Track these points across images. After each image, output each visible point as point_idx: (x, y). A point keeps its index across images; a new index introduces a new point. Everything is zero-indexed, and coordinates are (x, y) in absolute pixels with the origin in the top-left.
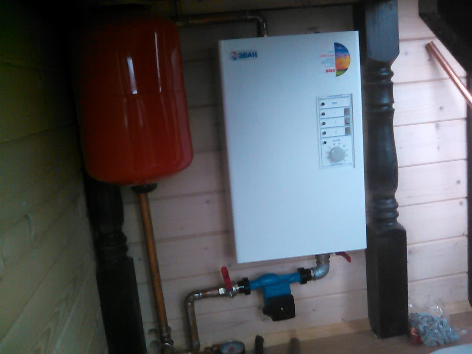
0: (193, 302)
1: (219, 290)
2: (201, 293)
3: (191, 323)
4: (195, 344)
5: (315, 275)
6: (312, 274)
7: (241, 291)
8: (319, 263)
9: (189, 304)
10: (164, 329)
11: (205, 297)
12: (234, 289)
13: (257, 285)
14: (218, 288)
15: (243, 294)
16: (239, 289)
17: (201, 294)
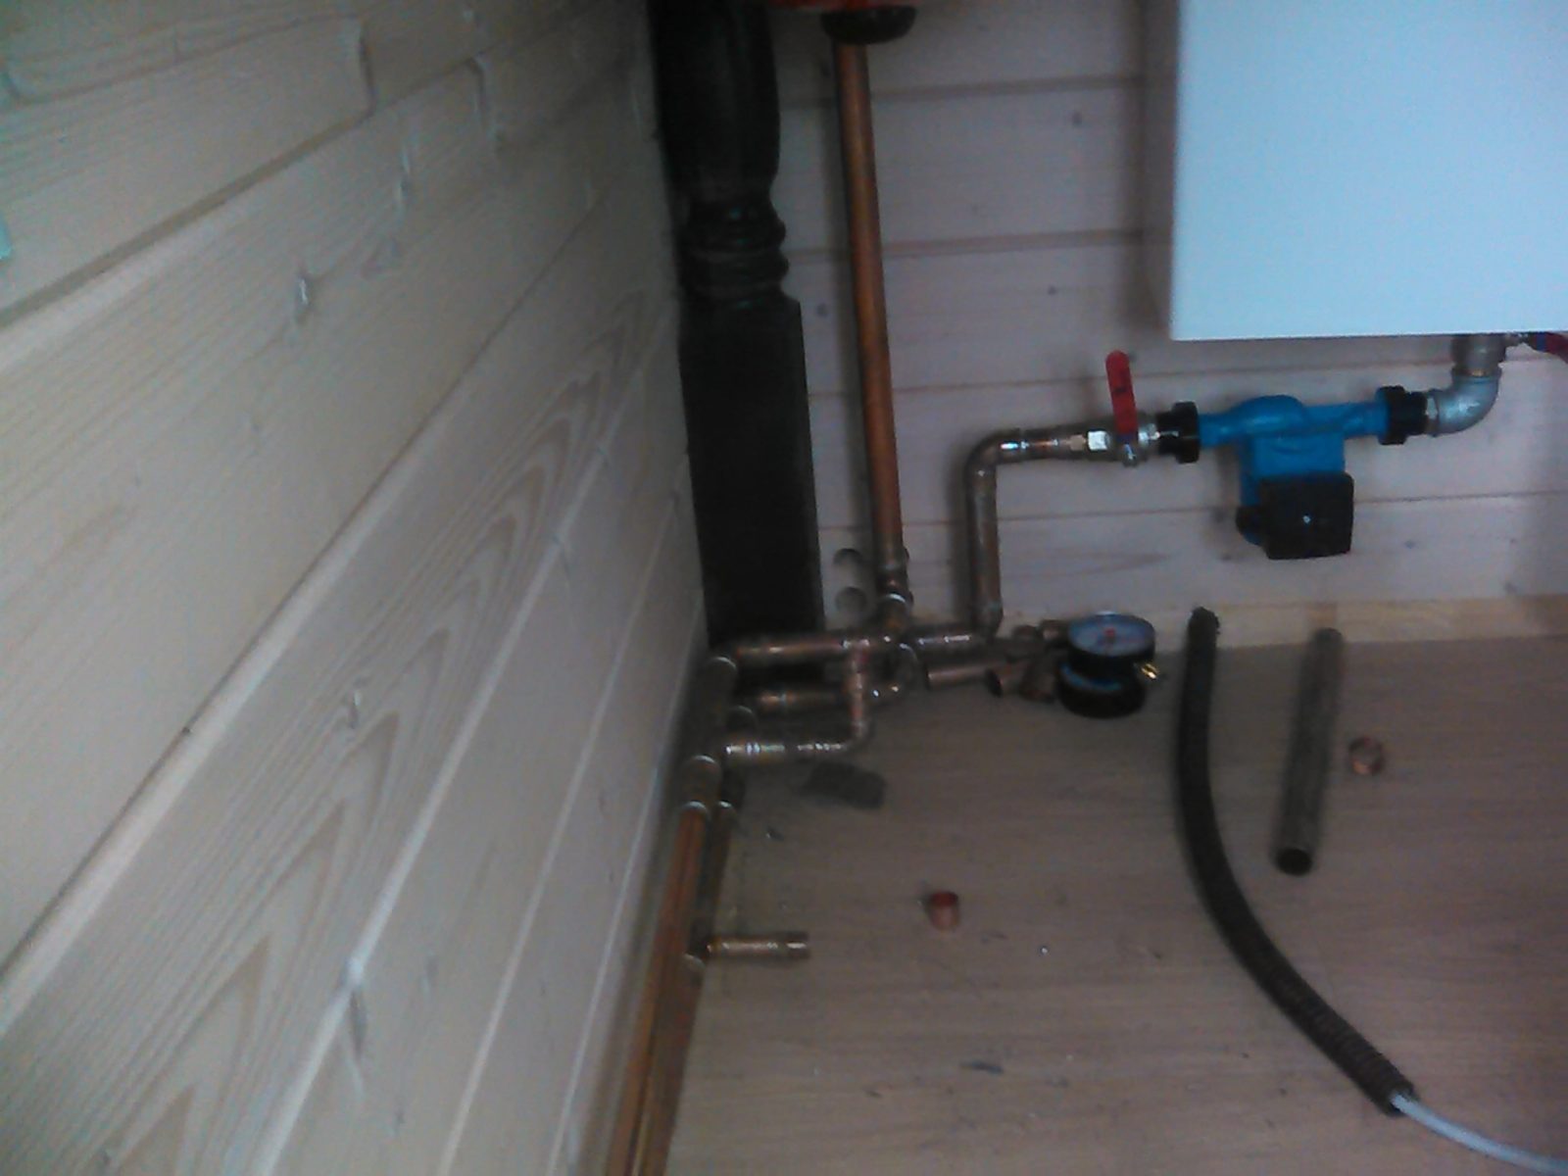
0: (994, 471)
1: (1086, 437)
2: (1026, 441)
3: (982, 540)
4: (986, 609)
5: (1441, 415)
6: (1431, 412)
7: (1165, 447)
8: (1461, 374)
9: (981, 473)
10: (889, 547)
11: (1036, 455)
12: (1143, 436)
13: (1225, 430)
14: (1084, 429)
15: (1171, 461)
16: (1161, 438)
17: (1024, 445)
